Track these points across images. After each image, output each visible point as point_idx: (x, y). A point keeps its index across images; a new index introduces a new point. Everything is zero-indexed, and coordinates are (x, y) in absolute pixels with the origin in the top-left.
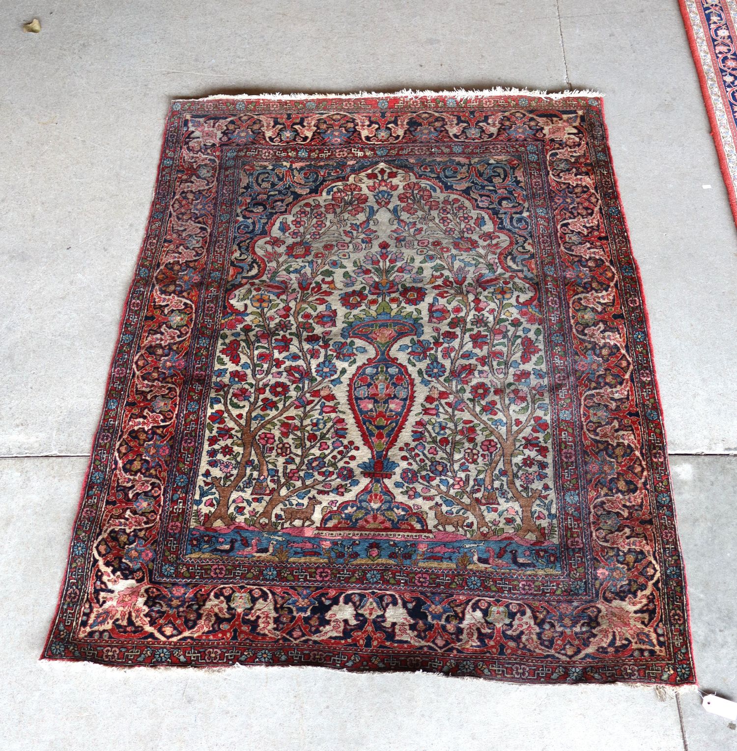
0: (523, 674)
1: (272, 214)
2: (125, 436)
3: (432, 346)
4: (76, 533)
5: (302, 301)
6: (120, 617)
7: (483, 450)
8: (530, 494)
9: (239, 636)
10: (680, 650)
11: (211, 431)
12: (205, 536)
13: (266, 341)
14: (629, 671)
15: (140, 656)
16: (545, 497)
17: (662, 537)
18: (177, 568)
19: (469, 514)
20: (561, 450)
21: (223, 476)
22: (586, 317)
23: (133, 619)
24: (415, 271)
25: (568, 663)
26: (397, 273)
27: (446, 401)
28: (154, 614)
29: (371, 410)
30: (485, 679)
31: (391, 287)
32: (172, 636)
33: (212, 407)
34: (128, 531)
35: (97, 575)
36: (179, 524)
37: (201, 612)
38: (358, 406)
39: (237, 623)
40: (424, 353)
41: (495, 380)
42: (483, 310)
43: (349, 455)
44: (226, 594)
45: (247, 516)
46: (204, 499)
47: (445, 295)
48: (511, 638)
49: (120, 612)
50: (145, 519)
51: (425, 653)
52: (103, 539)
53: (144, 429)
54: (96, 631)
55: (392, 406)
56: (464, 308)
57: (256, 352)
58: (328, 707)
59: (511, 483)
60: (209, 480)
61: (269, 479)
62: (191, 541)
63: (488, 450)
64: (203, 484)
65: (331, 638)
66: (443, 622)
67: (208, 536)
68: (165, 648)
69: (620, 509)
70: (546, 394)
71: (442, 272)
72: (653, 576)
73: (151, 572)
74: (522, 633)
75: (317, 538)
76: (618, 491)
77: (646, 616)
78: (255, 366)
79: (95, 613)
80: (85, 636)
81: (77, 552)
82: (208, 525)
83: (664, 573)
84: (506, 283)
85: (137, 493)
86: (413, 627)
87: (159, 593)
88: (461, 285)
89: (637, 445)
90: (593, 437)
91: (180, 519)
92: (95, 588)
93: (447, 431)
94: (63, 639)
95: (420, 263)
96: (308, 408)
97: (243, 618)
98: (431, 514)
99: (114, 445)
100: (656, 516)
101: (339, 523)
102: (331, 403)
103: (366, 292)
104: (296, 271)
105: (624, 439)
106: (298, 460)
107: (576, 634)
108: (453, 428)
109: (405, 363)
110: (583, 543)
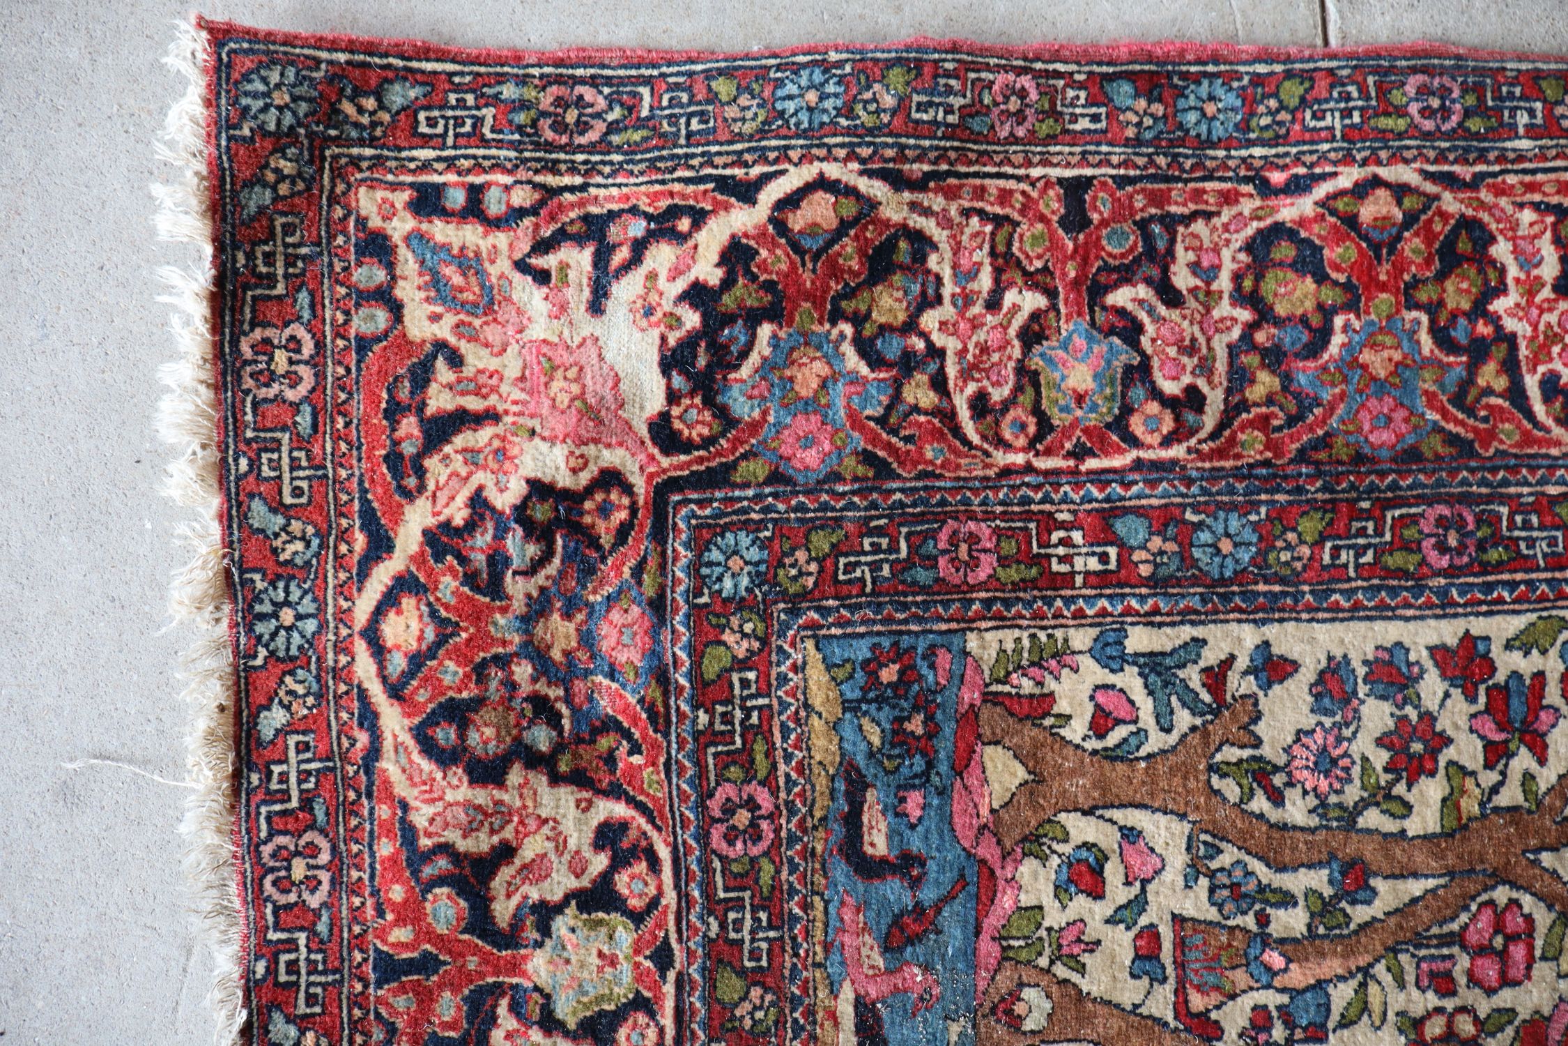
2: (1451, 203)
4: (890, 64)
6: (468, 371)
9: (403, 989)
11: (1522, 643)
12: (930, 718)
15: (277, 507)
18: (741, 604)
21: (1266, 751)
23: (459, 441)
28: (483, 539)
32: (379, 650)
34: (930, 320)
35: (674, 212)
36: (982, 574)
37: (515, 776)
39: (472, 963)
44: (622, 881)
45: (1055, 917)
46: (1131, 680)
49: (493, 364)
50: (998, 395)
52: (873, 204)
53: (1502, 290)
54: (390, 266)
60: (1239, 684)
61: (1272, 999)
62: (898, 654)
64: (1211, 657)
67: (933, 730)
68: (323, 625)
73: (719, 477)
79: (485, 245)
80: (362, 222)
81: (791, 88)
82: (988, 721)
85: (1139, 328)
87: (606, 540)
91: (1013, 574)
92: (612, 215)
94: (333, 115)
97: (497, 990)
99: (1397, 157)
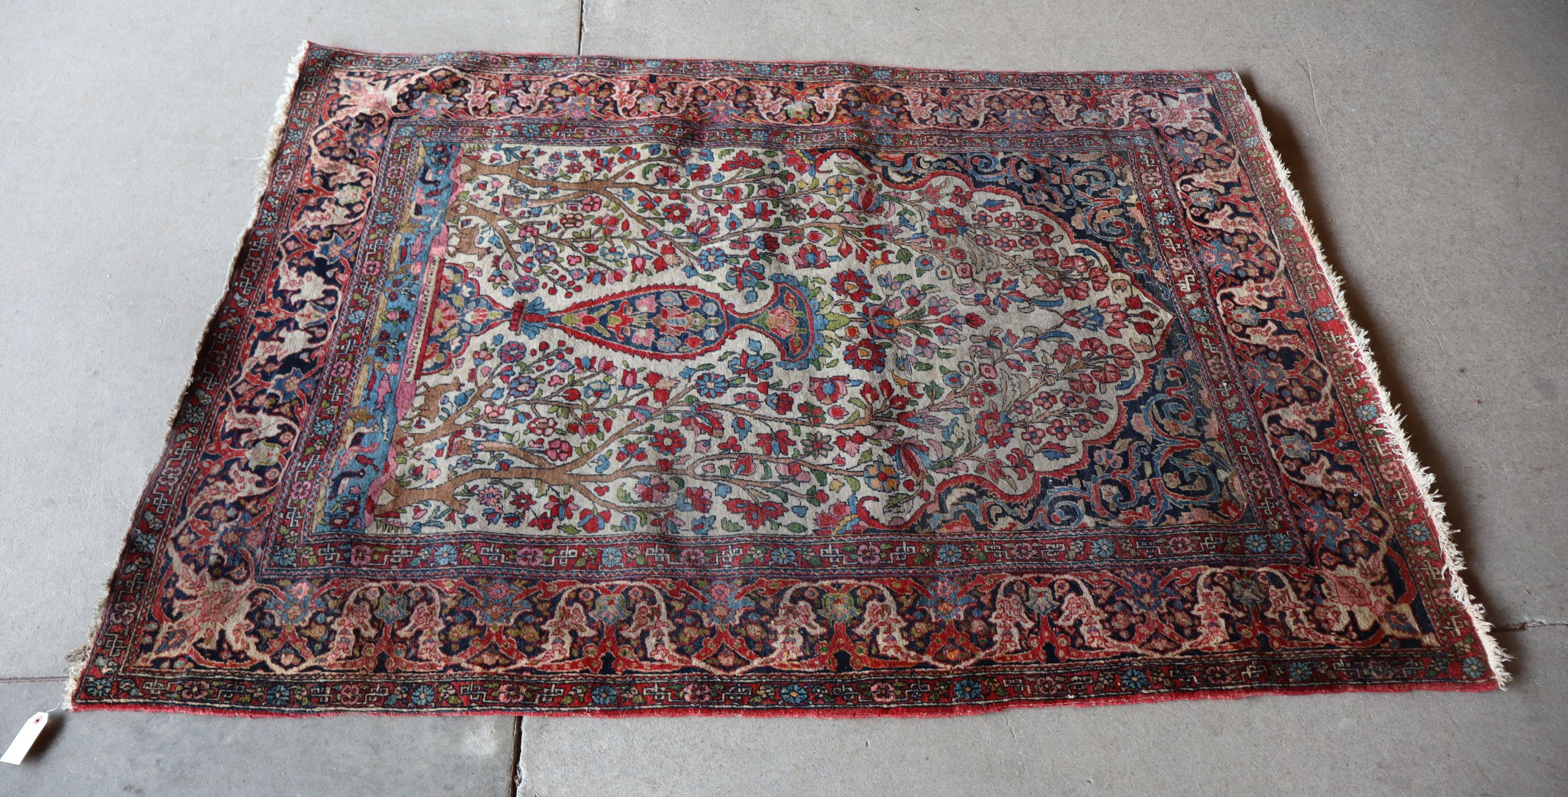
0: (166, 479)
1: (1019, 190)
2: (603, 79)
3: (760, 380)
4: (467, 54)
5: (845, 231)
6: (352, 99)
7: (550, 443)
8: (459, 498)
9: (302, 195)
10: (137, 687)
12: (448, 158)
13: (761, 193)
14: (126, 612)
15: (299, 118)
16: (451, 518)
17: (347, 683)
18: (407, 138)
19: (439, 422)
20: (542, 547)
21: (535, 167)
22: (840, 607)
23: (346, 108)
24: (924, 360)
25: (166, 536)
26: (914, 339)
27: (651, 399)
28: (347, 122)
29: (635, 310)
30: (170, 434)
31: (882, 330)
32: (316, 140)
33: (643, 148)
34: (466, 95)
35: (407, 75)
36: (469, 135)
37: (342, 161)
38: (645, 296)
39: (321, 192)
40: (747, 370)
41: (691, 462)
42: (842, 448)
43: (558, 287)
44: (363, 182)
46: (502, 153)
47: (868, 396)
48: (227, 467)
49: (358, 98)
50: (480, 107)
51: (229, 371)
52: (456, 74)
53: (614, 93)
55: (642, 333)
56: (841, 421)
57: (742, 186)
58: (187, 279)
59: (484, 474)
60: (530, 155)
61: (527, 209)
62: (443, 146)
63: (551, 449)
64: (524, 150)
65: (279, 278)
66: (270, 390)
67: (448, 160)
69: (415, 626)
70: (655, 530)
71: (925, 397)
72: (278, 662)
73: (407, 117)
74: (230, 481)
75: (428, 258)
76: (449, 625)
77: (212, 646)
78: (719, 187)
79: (362, 81)
80: (333, 76)
81: (440, 56)
82: (463, 159)
83: (279, 680)
84: (909, 485)
85: (518, 97)
86: (272, 360)
87: (376, 125)
88: (898, 420)
89: (540, 664)
90: (565, 596)
91: (476, 135)
92: (393, 76)
93: (593, 399)
94: (333, 59)
95: (941, 367)
96: (644, 243)
97: (326, 198)
98: (448, 380)
99: (590, 72)
100: (389, 678)
101: (447, 281)
102: (649, 265)
103: (868, 300)
104: (904, 222)
105: (554, 643)
106: (555, 235)
107: (208, 548)
108: (598, 406)
109: (724, 348)
110: (359, 566)
